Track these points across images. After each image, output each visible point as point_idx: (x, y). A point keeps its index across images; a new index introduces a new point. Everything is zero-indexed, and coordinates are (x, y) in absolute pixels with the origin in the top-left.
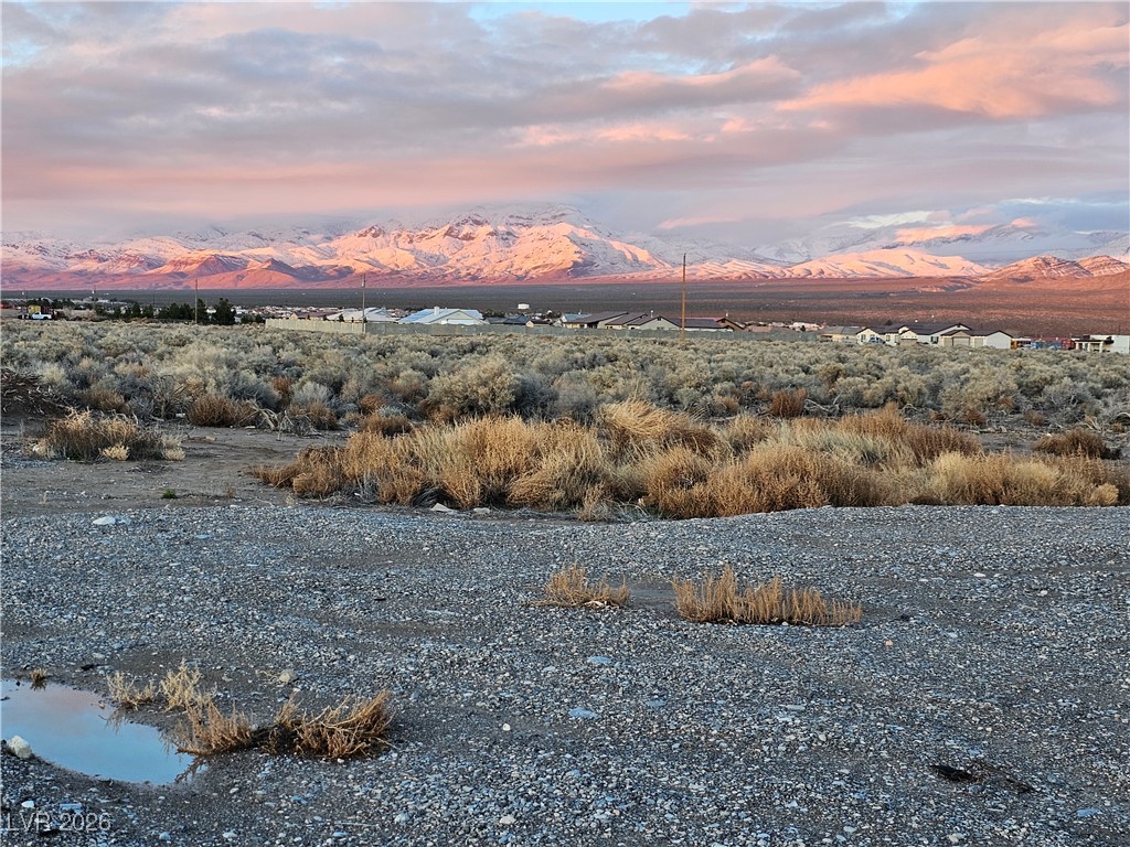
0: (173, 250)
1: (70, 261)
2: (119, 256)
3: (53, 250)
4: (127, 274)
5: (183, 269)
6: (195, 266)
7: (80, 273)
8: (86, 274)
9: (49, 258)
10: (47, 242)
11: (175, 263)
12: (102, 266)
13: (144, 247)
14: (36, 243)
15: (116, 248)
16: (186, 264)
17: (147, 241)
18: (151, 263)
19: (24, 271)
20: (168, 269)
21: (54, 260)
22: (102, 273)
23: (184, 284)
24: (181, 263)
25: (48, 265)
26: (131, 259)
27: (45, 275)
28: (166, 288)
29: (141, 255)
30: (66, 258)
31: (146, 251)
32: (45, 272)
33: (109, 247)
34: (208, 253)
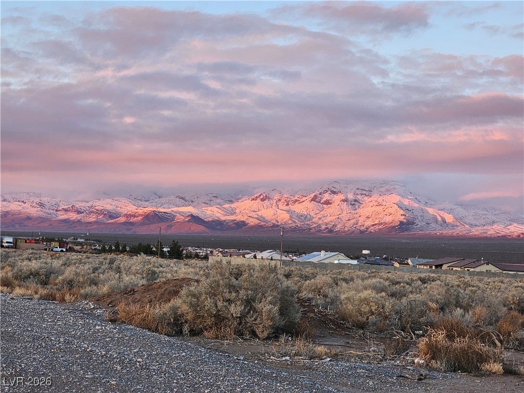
0: (127, 207)
1: (59, 213)
2: (91, 210)
3: (48, 205)
4: (96, 222)
5: (133, 220)
6: (140, 218)
7: (66, 221)
8: (69, 222)
9: (45, 210)
10: (45, 200)
11: (127, 216)
12: (79, 217)
13: (107, 204)
14: (37, 200)
15: (89, 204)
16: (135, 216)
17: (110, 201)
18: (111, 215)
19: (29, 218)
20: (122, 219)
21: (49, 211)
22: (79, 221)
23: (133, 230)
24: (131, 216)
25: (45, 215)
26: (99, 212)
27: (42, 222)
28: (120, 233)
29: (105, 210)
30: (57, 211)
31: (109, 207)
32: (42, 220)
33: (84, 204)
34: (149, 209)
